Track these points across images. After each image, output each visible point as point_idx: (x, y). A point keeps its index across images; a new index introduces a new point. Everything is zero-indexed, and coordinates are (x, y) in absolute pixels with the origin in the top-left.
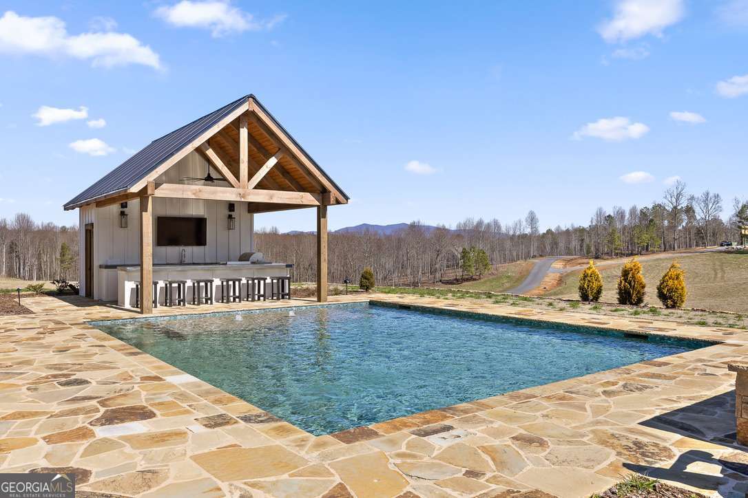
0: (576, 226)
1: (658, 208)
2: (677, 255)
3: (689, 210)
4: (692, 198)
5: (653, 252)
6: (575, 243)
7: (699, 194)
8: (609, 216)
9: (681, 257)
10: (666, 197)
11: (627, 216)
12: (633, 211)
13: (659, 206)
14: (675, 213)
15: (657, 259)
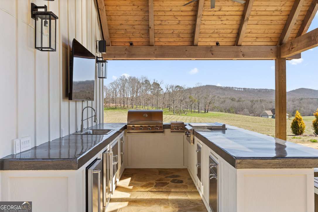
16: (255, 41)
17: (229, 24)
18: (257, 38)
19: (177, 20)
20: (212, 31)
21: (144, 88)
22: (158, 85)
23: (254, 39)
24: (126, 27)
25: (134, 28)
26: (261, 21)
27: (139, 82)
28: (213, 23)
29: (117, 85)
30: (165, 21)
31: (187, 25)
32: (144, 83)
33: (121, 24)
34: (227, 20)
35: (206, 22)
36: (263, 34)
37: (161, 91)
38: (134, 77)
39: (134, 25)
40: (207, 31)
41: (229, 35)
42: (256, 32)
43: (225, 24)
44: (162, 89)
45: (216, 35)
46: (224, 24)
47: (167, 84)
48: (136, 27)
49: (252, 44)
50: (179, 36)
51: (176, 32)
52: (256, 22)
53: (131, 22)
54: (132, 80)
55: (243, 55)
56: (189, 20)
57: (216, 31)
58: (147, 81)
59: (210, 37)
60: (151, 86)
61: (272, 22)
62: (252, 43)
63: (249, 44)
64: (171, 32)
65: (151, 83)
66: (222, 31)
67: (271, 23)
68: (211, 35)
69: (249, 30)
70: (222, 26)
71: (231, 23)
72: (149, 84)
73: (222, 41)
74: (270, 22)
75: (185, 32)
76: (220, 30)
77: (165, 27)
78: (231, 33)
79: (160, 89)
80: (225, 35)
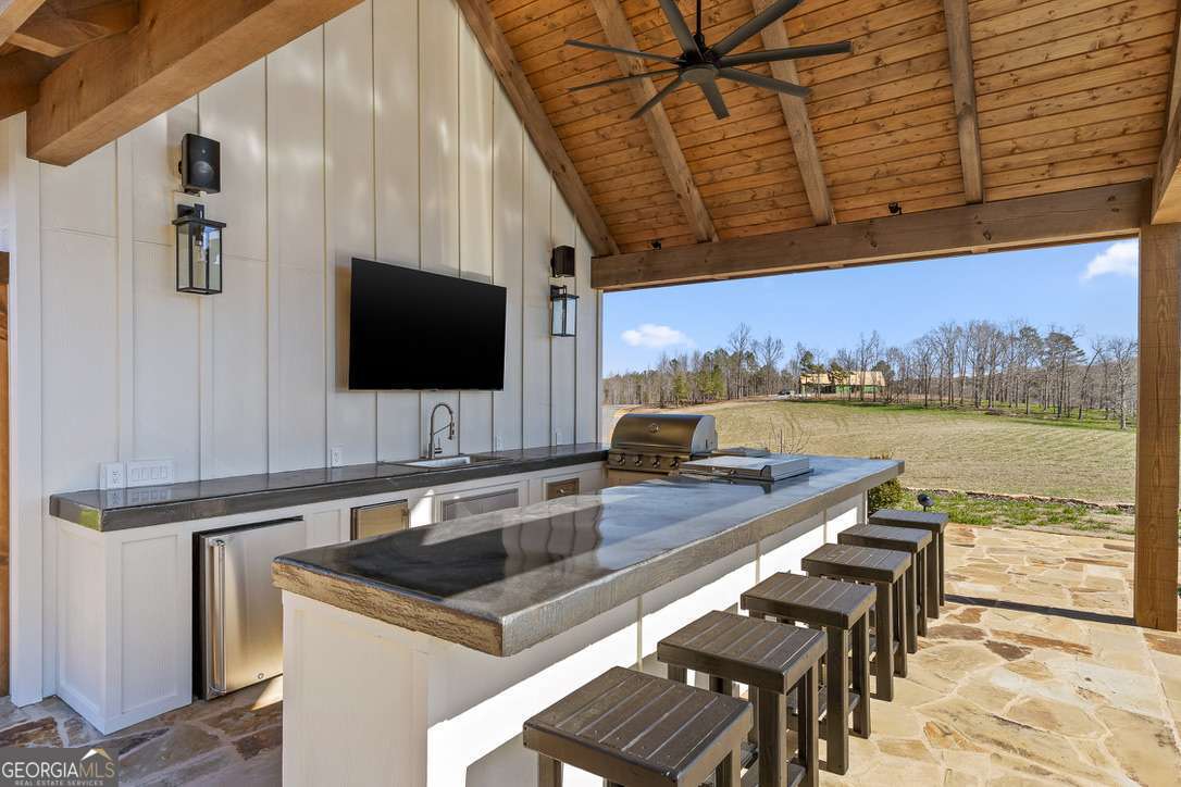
0: (631, 371)
1: (721, 353)
2: (742, 404)
3: (750, 356)
4: (756, 343)
5: (718, 401)
6: (631, 390)
7: (761, 340)
8: (674, 361)
9: (748, 407)
10: (730, 342)
11: (689, 362)
12: (696, 355)
13: (722, 350)
14: (738, 357)
15: (726, 409)
16: (1046, 176)
17: (921, 138)
18: (1052, 164)
19: (750, 160)
20: (869, 173)
21: (1016, 351)
22: (1068, 339)
23: (1044, 171)
24: (637, 204)
25: (655, 204)
26: (1047, 102)
27: (999, 335)
28: (864, 145)
29: (934, 345)
30: (721, 169)
31: (786, 169)
32: (1018, 335)
33: (623, 200)
34: (907, 126)
35: (841, 150)
36: (1075, 148)
37: (1079, 358)
38: (985, 321)
39: (650, 196)
40: (854, 175)
41: (935, 175)
42: (1039, 143)
43: (906, 142)
44: (1081, 353)
45: (891, 182)
46: (900, 141)
47: (1098, 336)
48: (657, 198)
49: (1039, 191)
50: (775, 206)
51: (762, 194)
52: (1023, 110)
53: (639, 189)
54: (979, 329)
55: (988, 236)
56: (783, 155)
57: (883, 169)
58: (1027, 332)
59: (870, 191)
60: (1040, 344)
61: (1095, 93)
62: (1038, 186)
63: (1029, 190)
64: (748, 197)
65: (1043, 333)
66: (903, 165)
67: (1094, 98)
68: (871, 184)
69: (1010, 145)
70: (897, 152)
71: (924, 132)
72: (1036, 338)
73: (917, 196)
74: (1085, 96)
75: (787, 190)
76: (897, 165)
77: (727, 186)
78: (938, 166)
79: (1075, 352)
80: (921, 177)
